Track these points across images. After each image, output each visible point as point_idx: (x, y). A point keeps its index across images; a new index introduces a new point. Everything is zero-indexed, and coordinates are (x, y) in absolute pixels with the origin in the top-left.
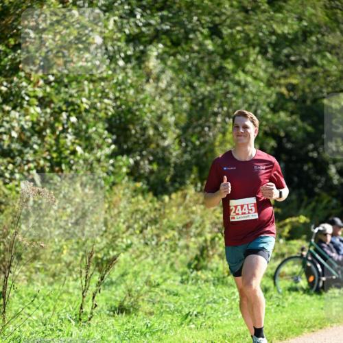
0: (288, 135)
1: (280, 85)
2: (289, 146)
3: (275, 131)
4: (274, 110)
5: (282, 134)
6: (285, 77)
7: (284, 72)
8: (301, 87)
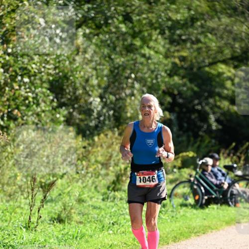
0: (180, 94)
1: (174, 57)
2: (181, 101)
3: (171, 91)
4: (170, 75)
5: (176, 92)
6: (178, 51)
7: (177, 48)
8: (189, 58)
